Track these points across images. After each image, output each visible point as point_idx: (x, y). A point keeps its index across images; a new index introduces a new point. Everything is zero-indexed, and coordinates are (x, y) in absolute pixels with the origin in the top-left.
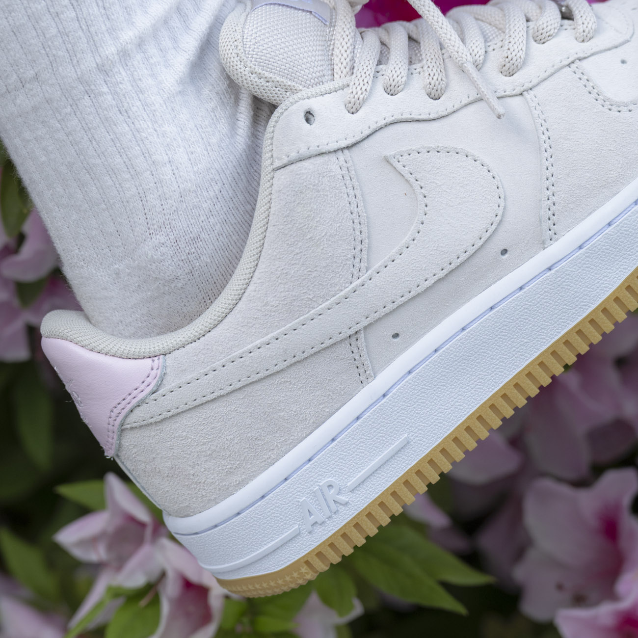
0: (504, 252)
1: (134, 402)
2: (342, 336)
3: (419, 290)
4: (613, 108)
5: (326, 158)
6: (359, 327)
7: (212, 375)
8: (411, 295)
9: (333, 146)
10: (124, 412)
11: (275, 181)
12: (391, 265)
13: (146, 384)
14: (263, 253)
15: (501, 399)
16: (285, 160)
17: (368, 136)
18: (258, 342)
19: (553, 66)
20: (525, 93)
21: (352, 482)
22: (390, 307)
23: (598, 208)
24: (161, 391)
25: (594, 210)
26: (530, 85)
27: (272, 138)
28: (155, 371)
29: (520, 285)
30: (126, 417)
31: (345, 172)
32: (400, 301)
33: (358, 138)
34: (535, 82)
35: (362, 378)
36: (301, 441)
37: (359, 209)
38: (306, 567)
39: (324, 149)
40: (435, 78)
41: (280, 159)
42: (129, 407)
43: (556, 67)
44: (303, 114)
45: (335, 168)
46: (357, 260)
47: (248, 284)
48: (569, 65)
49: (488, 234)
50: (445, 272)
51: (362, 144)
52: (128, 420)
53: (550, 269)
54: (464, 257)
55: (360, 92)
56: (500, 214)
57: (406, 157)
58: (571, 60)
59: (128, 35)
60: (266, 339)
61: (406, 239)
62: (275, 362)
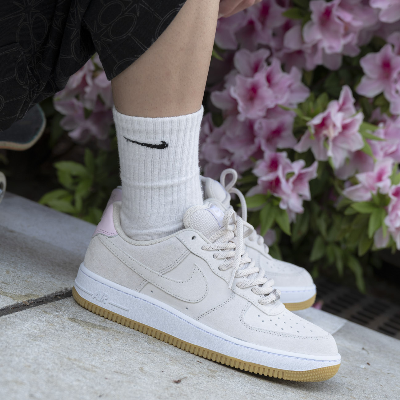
0: (187, 308)
1: (104, 234)
2: (143, 277)
3: (165, 291)
4: (241, 318)
5: (185, 247)
6: (148, 280)
7: (118, 249)
8: (163, 289)
9: (189, 248)
10: (101, 233)
11: (173, 238)
12: (168, 280)
13: (109, 234)
14: (152, 245)
15: (151, 330)
16: (179, 238)
17: (197, 256)
18: (131, 256)
19: (246, 297)
20: (234, 293)
21: (111, 302)
22: (157, 286)
23: (211, 327)
24: (109, 239)
25: (210, 327)
26: (237, 293)
27: (183, 231)
28: (113, 234)
29: (181, 317)
30: (100, 234)
31: (184, 254)
32: (160, 287)
33: (195, 253)
34: (239, 294)
35: (137, 289)
36: (114, 282)
37: (177, 264)
38: (84, 302)
39: (187, 245)
40: (224, 266)
41: (179, 236)
42: (102, 233)
43: (246, 298)
44: (193, 236)
45: (184, 251)
46: (164, 270)
47: (143, 246)
48: (249, 301)
49: (189, 301)
50: (173, 295)
51: (194, 255)
52: (99, 235)
53: (189, 323)
54: (179, 298)
55: (208, 248)
56: (196, 302)
57: (197, 269)
58: (251, 301)
59: (156, 184)
60: (132, 258)
61: (176, 280)
62: (128, 263)
